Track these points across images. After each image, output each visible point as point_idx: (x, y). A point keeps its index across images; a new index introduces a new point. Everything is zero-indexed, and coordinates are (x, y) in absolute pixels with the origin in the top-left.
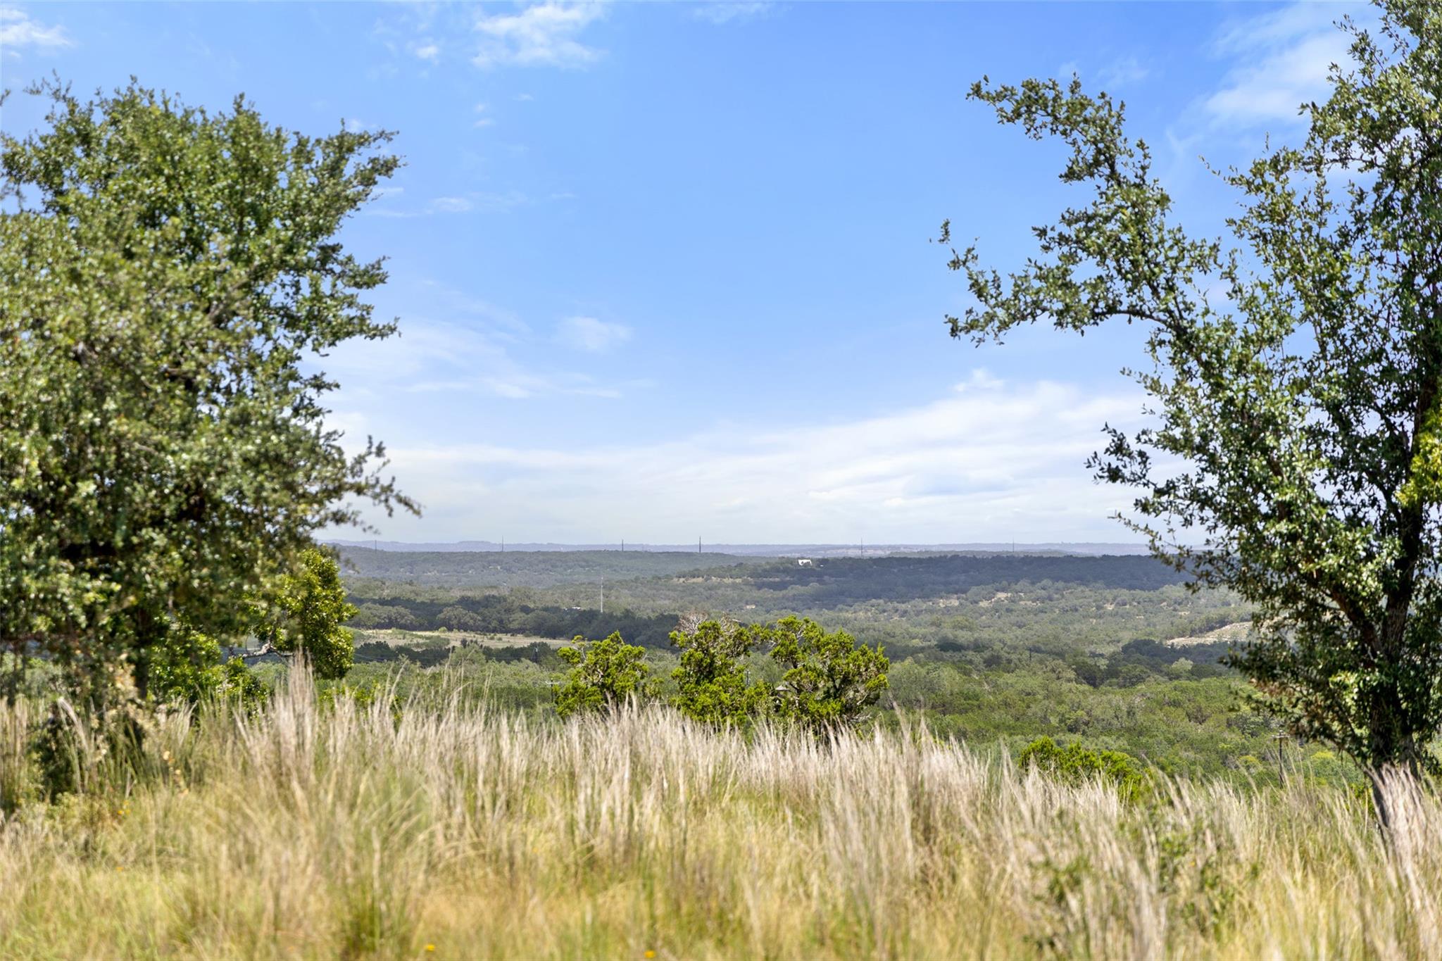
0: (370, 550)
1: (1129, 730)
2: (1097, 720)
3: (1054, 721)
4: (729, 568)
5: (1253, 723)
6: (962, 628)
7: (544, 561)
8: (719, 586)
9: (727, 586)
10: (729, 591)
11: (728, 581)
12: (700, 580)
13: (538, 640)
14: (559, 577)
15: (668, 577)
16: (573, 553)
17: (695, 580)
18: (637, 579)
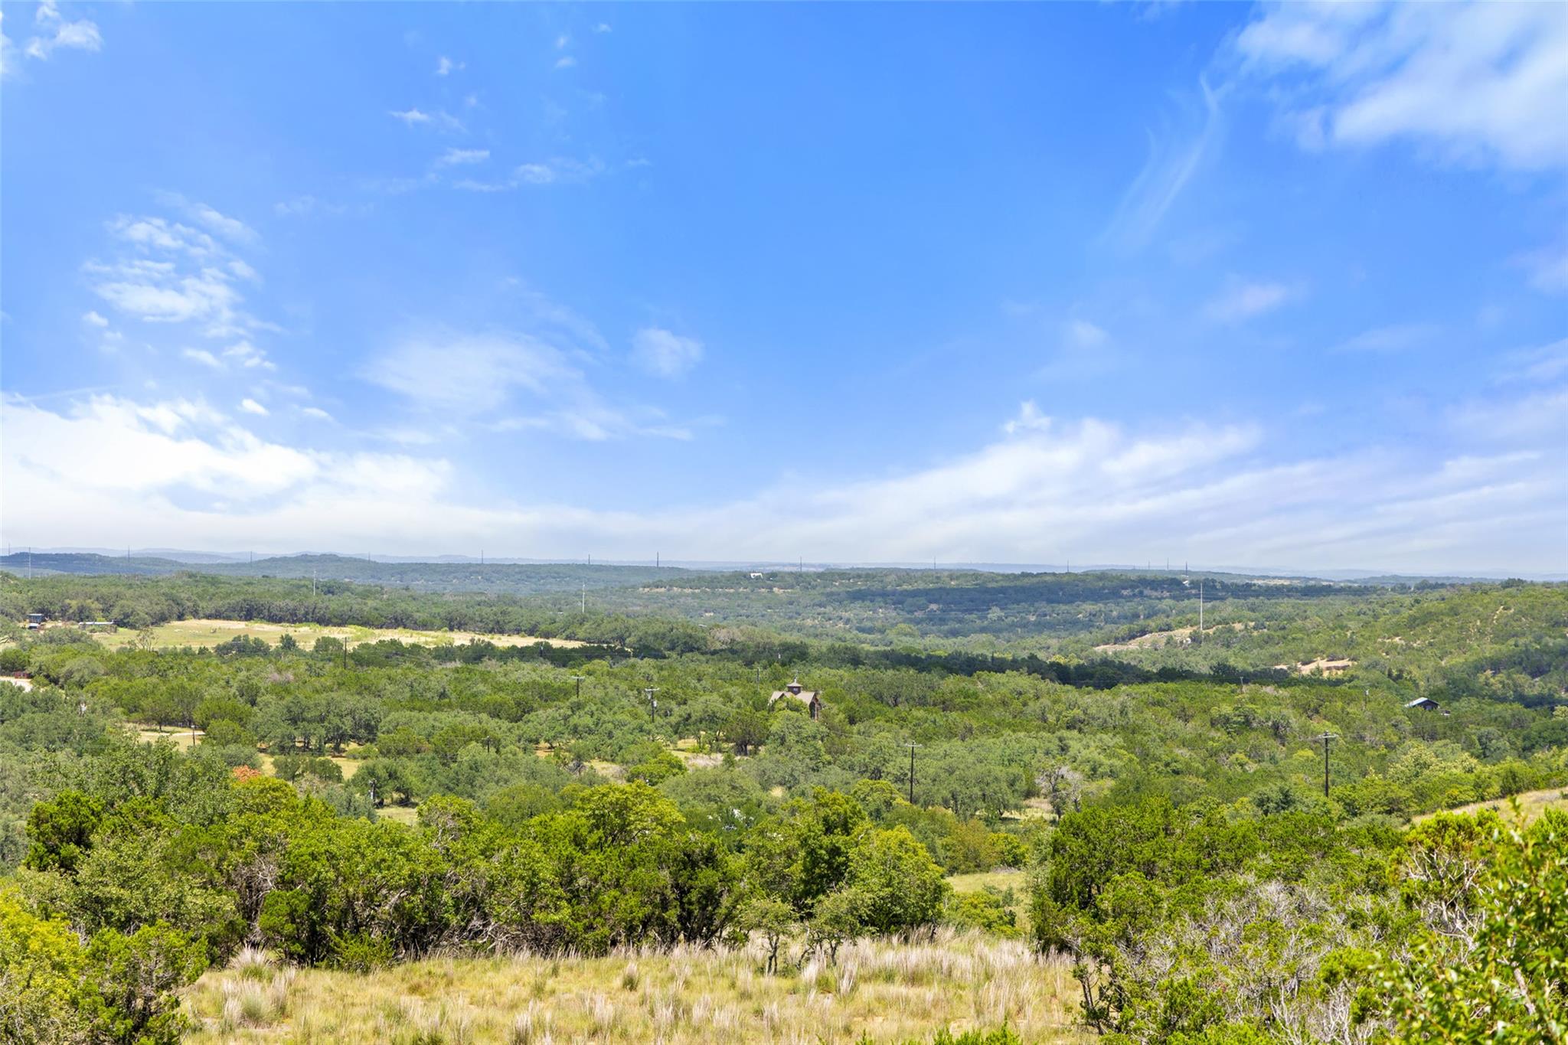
0: (364, 561)
1: (1123, 728)
2: (1093, 718)
3: (1051, 719)
4: (689, 581)
5: (1234, 723)
6: (906, 635)
7: (520, 573)
8: (680, 596)
9: (688, 595)
10: (690, 600)
11: (688, 591)
12: (663, 590)
13: (540, 640)
14: (534, 586)
15: (634, 587)
16: (545, 566)
17: (659, 590)
18: (606, 589)
